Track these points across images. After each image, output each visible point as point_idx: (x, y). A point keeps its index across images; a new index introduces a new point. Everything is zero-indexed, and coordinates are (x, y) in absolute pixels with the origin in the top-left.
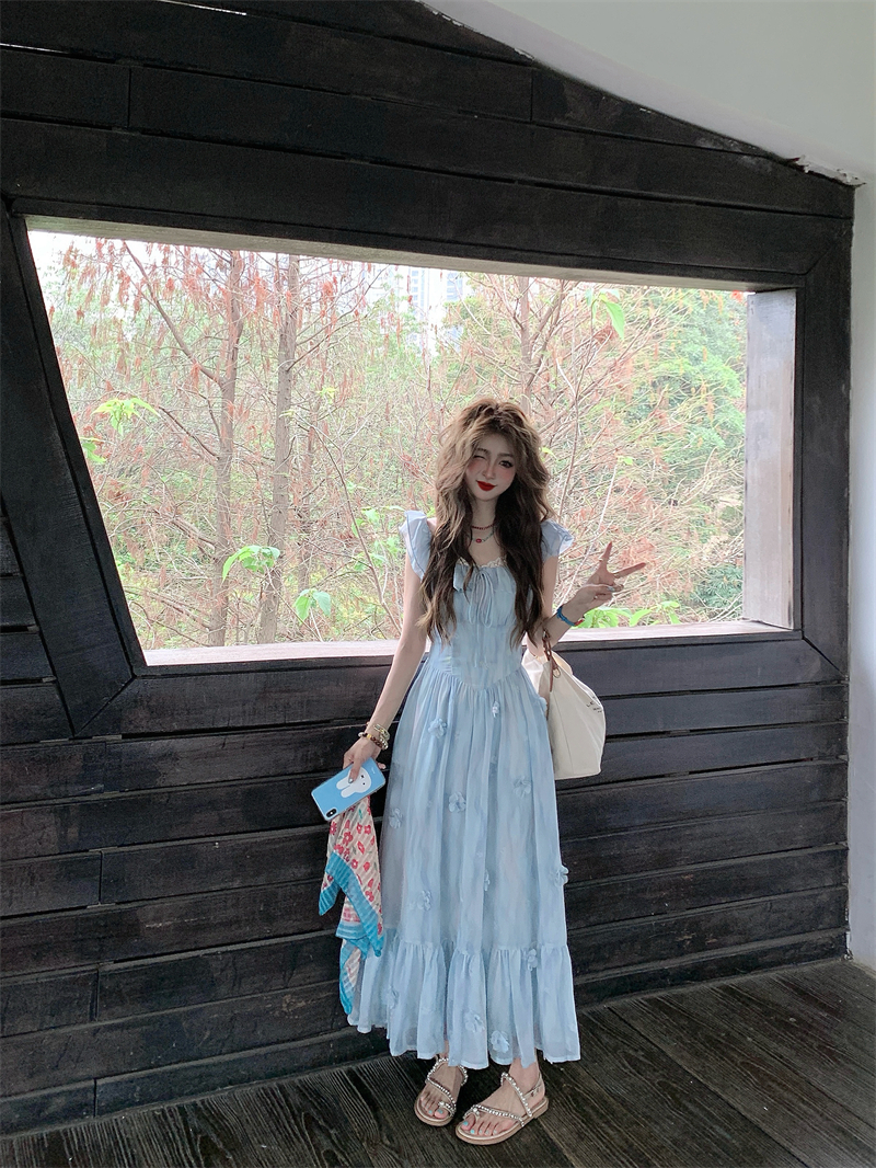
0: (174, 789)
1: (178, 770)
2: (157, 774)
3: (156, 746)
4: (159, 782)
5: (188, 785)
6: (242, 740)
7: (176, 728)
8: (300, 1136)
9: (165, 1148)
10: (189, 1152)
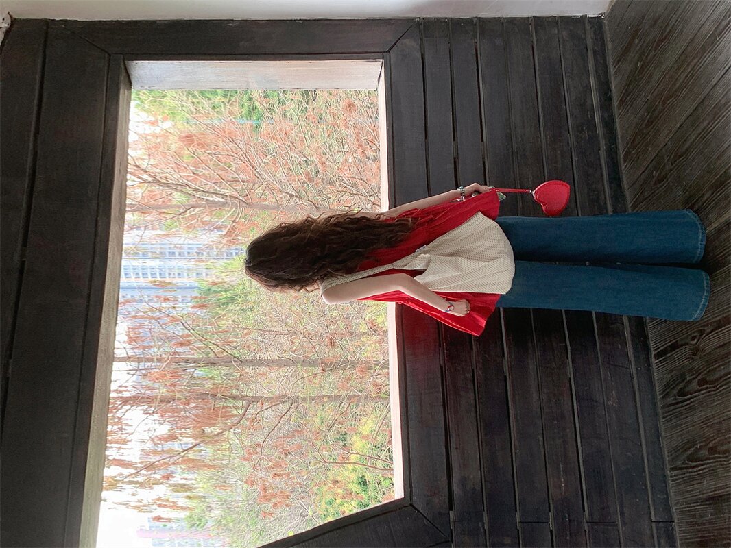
1: (472, 476)
2: (474, 489)
5: (481, 469)
8: (689, 402)
9: (692, 483)
10: (695, 469)
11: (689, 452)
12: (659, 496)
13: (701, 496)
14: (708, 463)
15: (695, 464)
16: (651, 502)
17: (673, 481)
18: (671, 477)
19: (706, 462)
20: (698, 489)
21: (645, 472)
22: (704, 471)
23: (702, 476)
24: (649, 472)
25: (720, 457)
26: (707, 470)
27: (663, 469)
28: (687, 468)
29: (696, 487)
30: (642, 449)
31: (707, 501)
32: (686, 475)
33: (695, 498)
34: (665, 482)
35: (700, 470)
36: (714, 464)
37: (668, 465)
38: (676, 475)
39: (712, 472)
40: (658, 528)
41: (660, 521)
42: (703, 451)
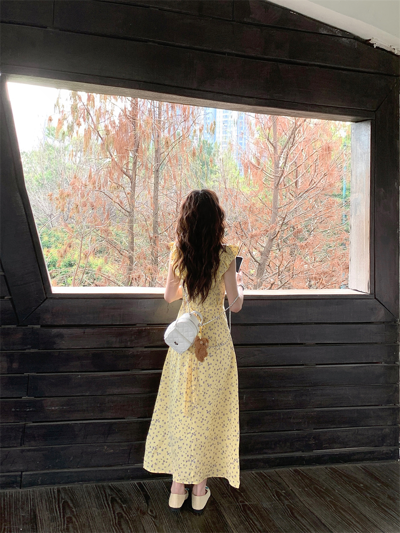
0: (62, 350)
1: (64, 342)
2: (55, 343)
4: (55, 346)
5: (67, 349)
6: (93, 331)
7: (63, 323)
8: (107, 505)
9: (47, 504)
10: (57, 506)
11: (70, 502)
12: (40, 478)
13: (38, 509)
14: (60, 515)
15: (61, 505)
16: (36, 472)
18: (53, 489)
19: (62, 514)
20: (43, 507)
21: (58, 469)
22: (55, 512)
23: (51, 511)
24: (58, 473)
25: (64, 525)
26: (56, 515)
27: (59, 483)
28: (59, 500)
29: (45, 506)
30: (75, 468)
31: (33, 513)
32: (54, 500)
33: (36, 505)
34: (49, 484)
35: (56, 510)
36: (59, 520)
37: (62, 486)
38: (54, 491)
39: (54, 519)
40: (16, 476)
41: (21, 478)
42: (69, 513)
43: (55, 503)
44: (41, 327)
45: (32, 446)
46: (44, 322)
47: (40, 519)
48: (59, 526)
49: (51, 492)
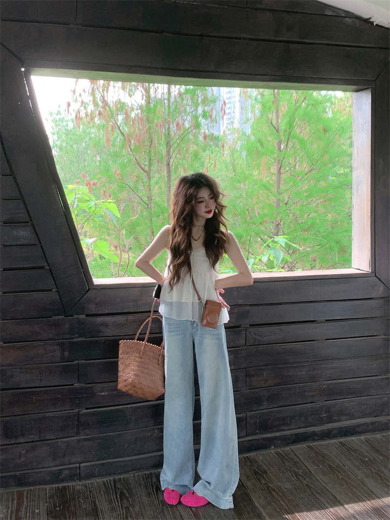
0: (108, 338)
1: (109, 330)
2: (100, 331)
3: (100, 319)
4: (101, 334)
5: (112, 336)
6: (134, 318)
7: (107, 312)
9: (106, 494)
10: (115, 497)
11: (126, 492)
12: (97, 469)
13: (97, 501)
14: (118, 504)
15: (118, 497)
16: (93, 463)
17: (107, 481)
18: (110, 480)
19: (120, 504)
20: (102, 498)
21: (113, 458)
22: (114, 503)
23: (110, 502)
24: (113, 462)
25: (123, 515)
26: (114, 505)
27: (115, 474)
28: (116, 491)
29: (103, 497)
30: (130, 456)
31: (94, 505)
32: (111, 491)
33: (96, 496)
34: (105, 475)
35: (114, 500)
36: (118, 510)
37: (117, 477)
38: (110, 483)
39: (113, 509)
40: (75, 468)
41: (80, 470)
42: (127, 503)
43: (113, 494)
44: (86, 316)
45: (87, 435)
46: (89, 311)
47: (101, 510)
48: (118, 516)
49: (107, 483)
